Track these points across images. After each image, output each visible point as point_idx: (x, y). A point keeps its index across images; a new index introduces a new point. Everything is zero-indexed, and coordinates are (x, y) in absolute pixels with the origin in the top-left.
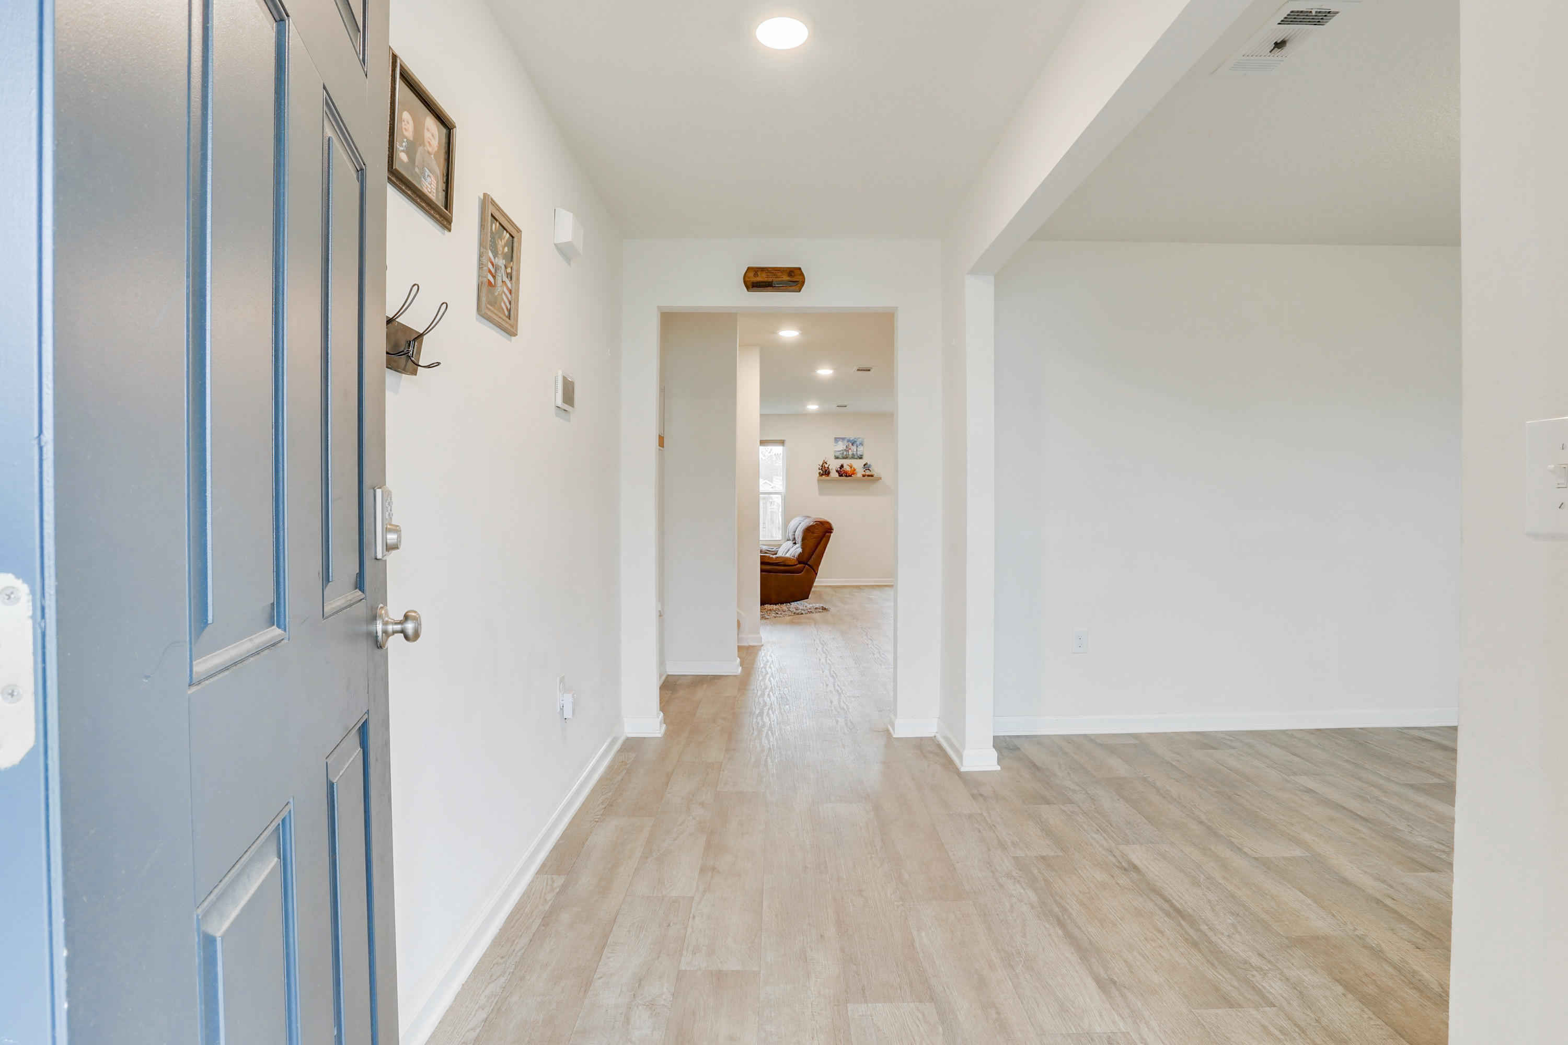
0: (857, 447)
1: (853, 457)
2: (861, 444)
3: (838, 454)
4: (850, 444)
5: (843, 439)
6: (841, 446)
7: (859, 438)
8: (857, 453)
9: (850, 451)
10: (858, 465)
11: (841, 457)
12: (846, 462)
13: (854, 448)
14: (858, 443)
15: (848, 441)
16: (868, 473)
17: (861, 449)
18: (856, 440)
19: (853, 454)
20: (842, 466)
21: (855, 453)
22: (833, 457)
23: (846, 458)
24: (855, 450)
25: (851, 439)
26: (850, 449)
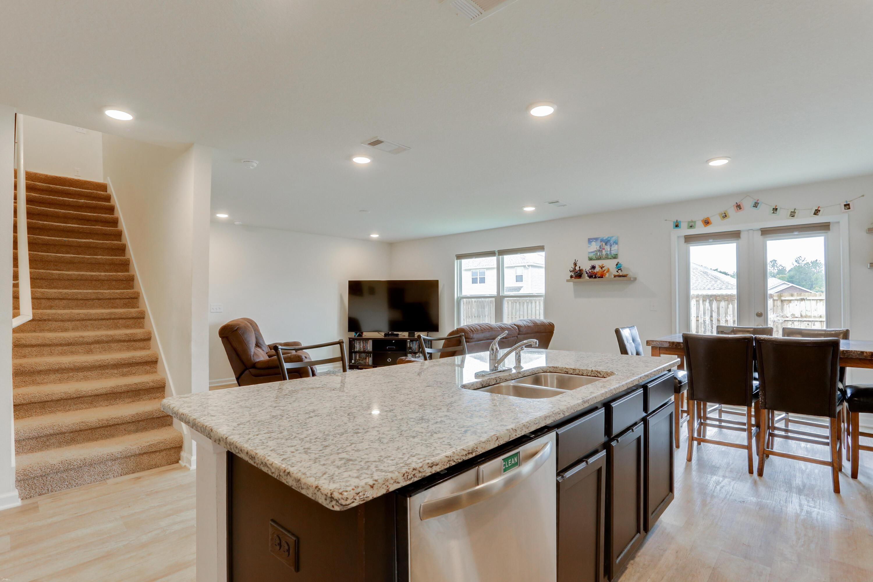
0: (611, 246)
1: (607, 258)
2: (616, 243)
3: (591, 255)
4: (604, 244)
5: (596, 239)
6: (594, 247)
7: (612, 237)
8: (610, 253)
9: (604, 251)
10: (610, 265)
11: (594, 258)
12: (597, 263)
13: (608, 248)
14: (612, 242)
15: (602, 241)
16: (620, 273)
17: (615, 248)
18: (609, 239)
19: (607, 254)
20: (593, 267)
21: (609, 253)
22: (587, 259)
23: (599, 258)
24: (609, 250)
25: (605, 238)
26: (604, 249)
